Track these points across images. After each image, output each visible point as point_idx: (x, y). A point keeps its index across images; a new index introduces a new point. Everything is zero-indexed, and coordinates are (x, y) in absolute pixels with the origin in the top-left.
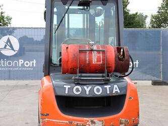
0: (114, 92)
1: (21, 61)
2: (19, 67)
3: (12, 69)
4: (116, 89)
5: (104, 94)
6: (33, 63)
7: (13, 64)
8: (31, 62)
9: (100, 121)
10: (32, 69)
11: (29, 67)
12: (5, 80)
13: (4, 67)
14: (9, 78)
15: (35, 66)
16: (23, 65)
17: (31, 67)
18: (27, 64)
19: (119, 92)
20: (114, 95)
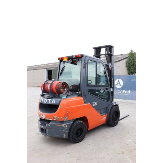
0: (52, 103)
1: (124, 91)
2: (123, 93)
3: (120, 94)
4: (54, 101)
5: (47, 103)
6: (129, 92)
7: (120, 92)
8: (128, 91)
9: (44, 115)
10: (128, 95)
11: (127, 94)
12: (117, 99)
13: (117, 93)
14: (119, 98)
15: (130, 93)
16: (124, 92)
17: (128, 94)
18: (126, 92)
19: (55, 103)
20: (52, 104)
